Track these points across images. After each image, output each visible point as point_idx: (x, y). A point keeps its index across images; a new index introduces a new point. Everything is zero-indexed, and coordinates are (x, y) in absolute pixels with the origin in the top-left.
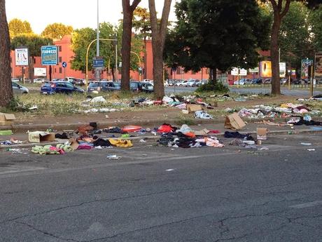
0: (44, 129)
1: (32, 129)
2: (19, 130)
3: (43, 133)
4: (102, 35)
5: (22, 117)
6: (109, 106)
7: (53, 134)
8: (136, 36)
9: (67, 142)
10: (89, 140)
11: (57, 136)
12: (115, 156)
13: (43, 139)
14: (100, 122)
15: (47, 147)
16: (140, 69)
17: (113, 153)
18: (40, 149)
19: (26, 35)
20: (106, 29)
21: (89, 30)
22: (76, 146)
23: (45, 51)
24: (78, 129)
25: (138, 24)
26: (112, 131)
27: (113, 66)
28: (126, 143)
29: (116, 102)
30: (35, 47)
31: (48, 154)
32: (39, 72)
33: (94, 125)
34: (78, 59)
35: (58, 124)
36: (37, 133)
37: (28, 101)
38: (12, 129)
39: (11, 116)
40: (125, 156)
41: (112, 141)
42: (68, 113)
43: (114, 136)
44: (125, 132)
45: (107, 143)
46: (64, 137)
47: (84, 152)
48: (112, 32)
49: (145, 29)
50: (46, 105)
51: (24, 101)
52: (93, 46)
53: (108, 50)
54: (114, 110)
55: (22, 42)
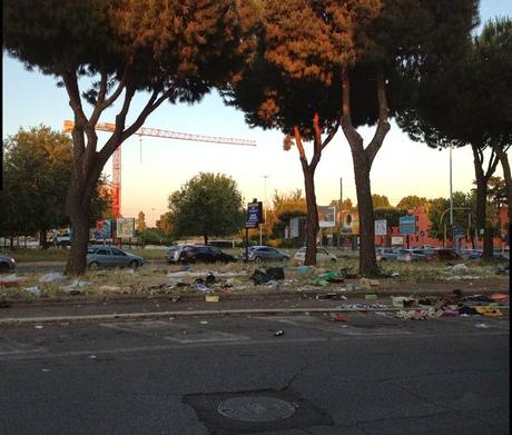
0: (407, 295)
1: (396, 295)
2: (384, 295)
3: (406, 299)
4: (455, 205)
5: (386, 283)
6: (473, 273)
7: (417, 300)
8: (489, 204)
9: (431, 308)
10: (454, 307)
11: (421, 302)
12: (483, 325)
13: (407, 304)
14: (464, 290)
15: (412, 313)
16: (503, 235)
17: (481, 322)
18: (404, 314)
19: (384, 208)
20: (458, 198)
21: (442, 200)
22: (440, 313)
23: (403, 221)
24: (441, 295)
25: (492, 192)
26: (478, 299)
27: (472, 234)
28: (494, 312)
29: (479, 269)
30: (393, 217)
31: (413, 319)
32: (396, 240)
33: (458, 292)
34: (435, 227)
35: (420, 290)
36: (401, 298)
37: (389, 269)
38: (377, 294)
39: (375, 282)
40: (495, 326)
41: (479, 309)
42: (430, 280)
43: (480, 305)
44: (493, 301)
45: (474, 312)
46: (428, 303)
47: (450, 319)
48: (464, 202)
49: (499, 196)
50: (407, 272)
51: (387, 268)
52: (447, 215)
53: (461, 219)
54: (477, 277)
55: (382, 214)
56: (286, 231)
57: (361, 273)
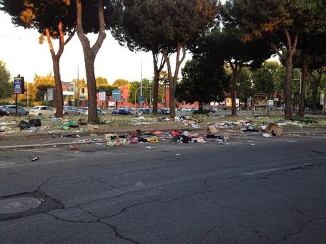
0: (113, 133)
1: (107, 133)
2: (100, 134)
3: (112, 135)
4: (143, 85)
5: (102, 127)
6: (148, 121)
7: (118, 136)
8: (161, 85)
9: (125, 140)
10: (136, 139)
11: (120, 137)
12: (149, 147)
13: (113, 138)
14: (142, 130)
15: (115, 142)
16: (163, 102)
17: (148, 145)
18: (111, 143)
19: (105, 85)
20: (145, 82)
21: (137, 83)
22: (129, 142)
23: (114, 93)
24: (130, 133)
25: (162, 79)
26: (148, 134)
27: (149, 101)
28: (155, 140)
29: (150, 119)
30: (109, 91)
31: (115, 146)
32: (111, 104)
33: (139, 131)
34: (131, 97)
35: (120, 130)
36: (110, 135)
37: (106, 119)
38: (97, 133)
39: (96, 126)
40: (155, 147)
41: (148, 139)
42: (126, 125)
43: (149, 137)
44: (155, 135)
45: (146, 141)
46: (123, 137)
47: (133, 145)
48: (149, 83)
49: (166, 81)
50: (115, 121)
51: (103, 119)
52: (139, 91)
53: (146, 92)
54: (148, 123)
55: (103, 89)
56: (45, 97)
57: (89, 121)
